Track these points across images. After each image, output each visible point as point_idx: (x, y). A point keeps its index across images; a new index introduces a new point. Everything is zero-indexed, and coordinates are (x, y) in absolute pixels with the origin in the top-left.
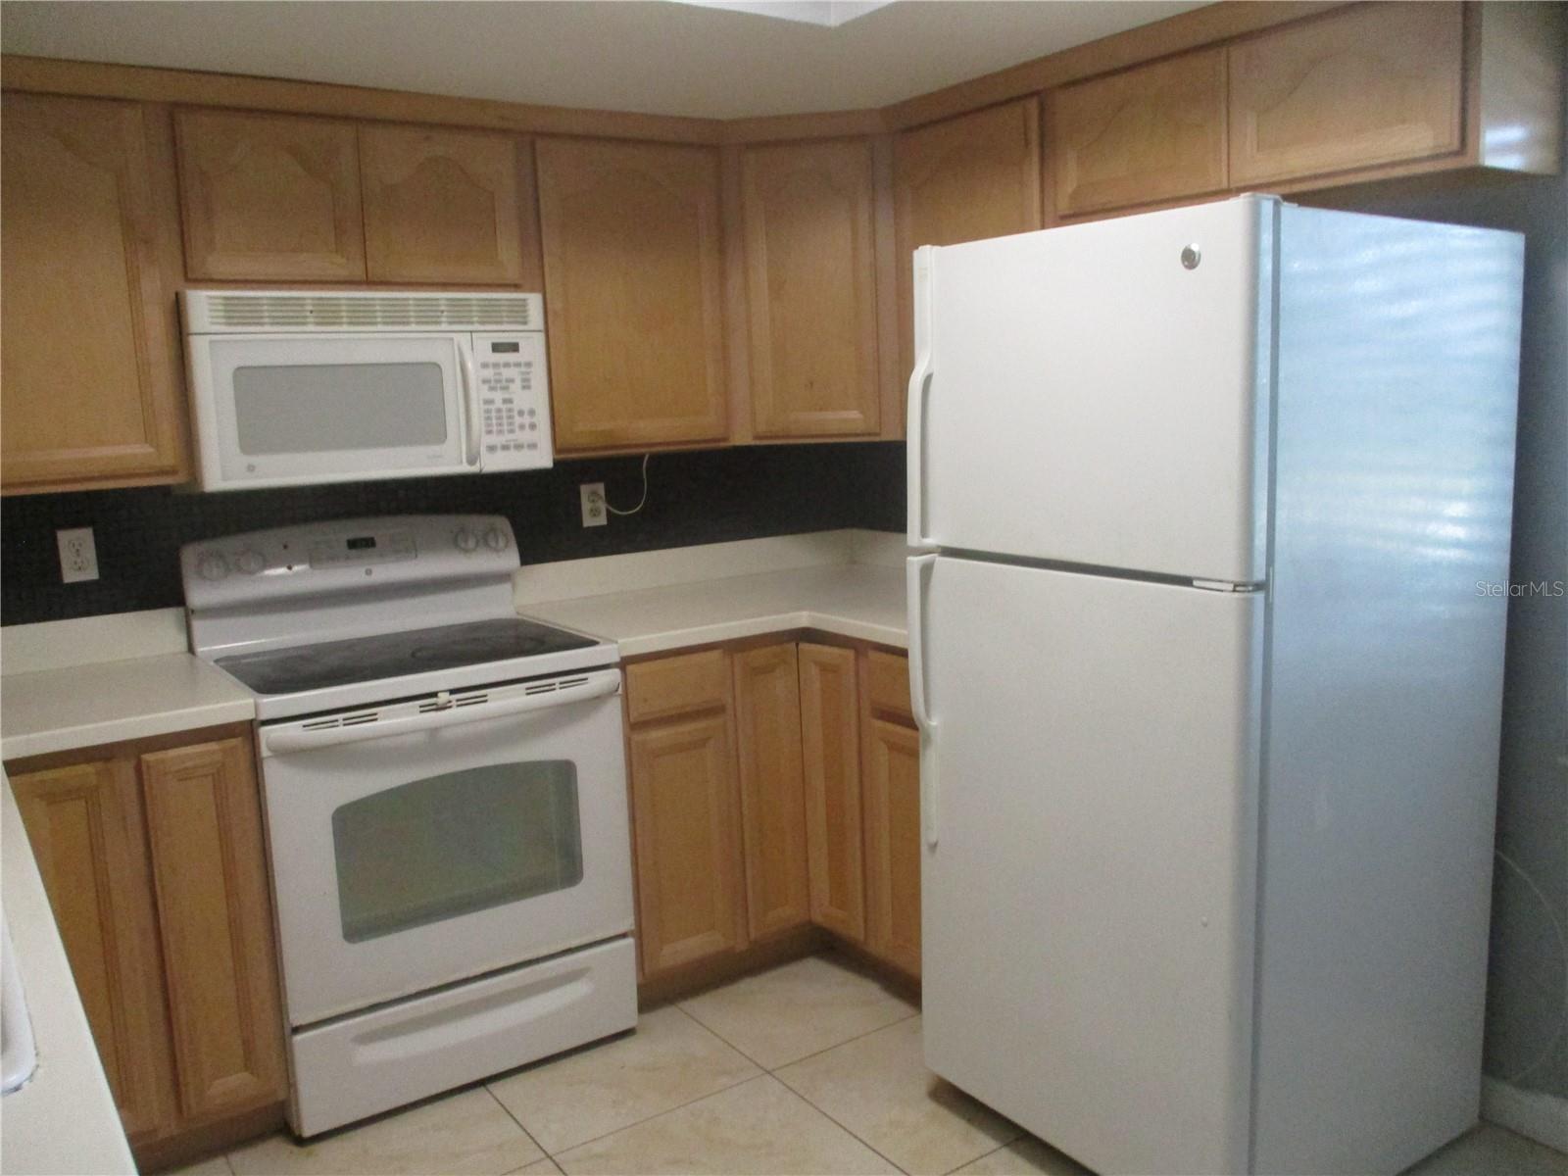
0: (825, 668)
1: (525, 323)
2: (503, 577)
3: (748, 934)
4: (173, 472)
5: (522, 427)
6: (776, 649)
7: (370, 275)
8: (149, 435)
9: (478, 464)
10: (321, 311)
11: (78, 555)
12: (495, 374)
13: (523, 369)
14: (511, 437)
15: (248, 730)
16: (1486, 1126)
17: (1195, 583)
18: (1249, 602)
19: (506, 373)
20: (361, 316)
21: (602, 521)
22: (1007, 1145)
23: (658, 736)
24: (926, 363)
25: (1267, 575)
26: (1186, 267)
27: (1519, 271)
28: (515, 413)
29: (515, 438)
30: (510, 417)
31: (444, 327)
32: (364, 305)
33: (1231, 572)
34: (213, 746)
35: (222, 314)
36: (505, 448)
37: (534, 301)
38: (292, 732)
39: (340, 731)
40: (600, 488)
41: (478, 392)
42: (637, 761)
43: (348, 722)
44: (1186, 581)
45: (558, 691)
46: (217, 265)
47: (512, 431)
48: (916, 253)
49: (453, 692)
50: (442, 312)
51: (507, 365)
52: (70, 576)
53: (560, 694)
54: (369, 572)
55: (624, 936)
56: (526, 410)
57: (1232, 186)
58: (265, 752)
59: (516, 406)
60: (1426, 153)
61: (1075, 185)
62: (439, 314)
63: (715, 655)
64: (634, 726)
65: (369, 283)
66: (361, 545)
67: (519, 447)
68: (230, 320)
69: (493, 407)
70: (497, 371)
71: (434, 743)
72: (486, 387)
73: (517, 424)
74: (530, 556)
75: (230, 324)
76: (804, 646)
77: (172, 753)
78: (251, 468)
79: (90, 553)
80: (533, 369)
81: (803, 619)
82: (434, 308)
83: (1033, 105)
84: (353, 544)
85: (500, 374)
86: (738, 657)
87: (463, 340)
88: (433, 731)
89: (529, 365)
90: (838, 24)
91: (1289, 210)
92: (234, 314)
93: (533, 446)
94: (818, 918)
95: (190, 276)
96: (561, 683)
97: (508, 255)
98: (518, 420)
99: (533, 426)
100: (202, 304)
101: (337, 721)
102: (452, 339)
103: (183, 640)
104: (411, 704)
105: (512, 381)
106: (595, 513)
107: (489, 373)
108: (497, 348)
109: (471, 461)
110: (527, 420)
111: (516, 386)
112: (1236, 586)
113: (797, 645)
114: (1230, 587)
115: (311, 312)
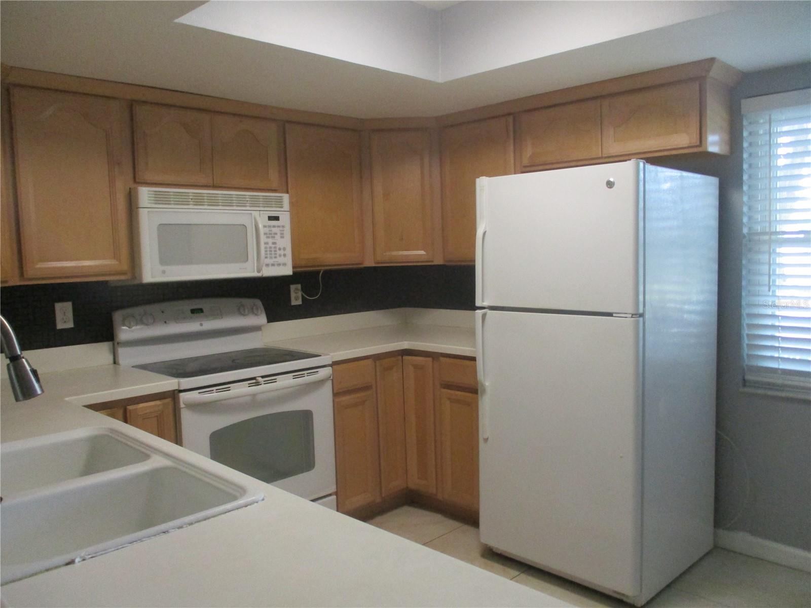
0: (416, 367)
1: (282, 207)
2: (257, 328)
3: (381, 494)
4: (124, 273)
5: (280, 256)
6: (393, 359)
7: (215, 183)
8: (116, 256)
9: (261, 272)
10: (195, 199)
11: (65, 315)
12: (270, 231)
13: (281, 229)
14: (274, 260)
15: (173, 395)
16: (716, 549)
17: (614, 315)
18: (637, 323)
19: (274, 230)
20: (213, 202)
21: (299, 302)
22: (523, 572)
23: (345, 399)
24: (484, 226)
25: (643, 310)
26: (608, 187)
27: (717, 192)
28: (277, 249)
29: (277, 260)
30: (275, 251)
31: (248, 208)
32: (215, 197)
33: (631, 310)
34: (158, 402)
35: (153, 199)
36: (273, 265)
37: (286, 198)
38: (194, 396)
39: (214, 395)
40: (299, 286)
41: (263, 239)
42: (338, 410)
43: (218, 391)
44: (610, 314)
45: (306, 377)
46: (149, 177)
47: (275, 257)
48: (478, 180)
49: (263, 377)
50: (247, 201)
51: (274, 226)
52: (60, 326)
53: (308, 379)
54: (201, 325)
55: (330, 495)
56: (282, 247)
57: (603, 156)
58: (182, 405)
59: (278, 246)
60: (686, 146)
61: (531, 154)
62: (246, 202)
63: (369, 362)
64: (336, 394)
65: (214, 187)
66: (197, 312)
67: (279, 265)
68: (157, 202)
69: (268, 246)
70: (270, 229)
71: (253, 402)
72: (265, 236)
73: (278, 254)
74: (271, 318)
75: (156, 204)
76: (406, 358)
77: (141, 405)
78: (164, 272)
79: (70, 314)
80: (285, 229)
81: (405, 345)
82: (244, 199)
83: (510, 119)
84: (193, 311)
85: (271, 231)
86: (378, 363)
87: (256, 214)
88: (254, 395)
89: (283, 227)
90: (442, 82)
91: (649, 167)
92: (160, 199)
93: (285, 264)
94: (411, 485)
95: (137, 180)
96: (307, 374)
97: (274, 176)
98: (278, 252)
99: (285, 255)
100: (145, 194)
101: (213, 390)
102: (251, 214)
103: (111, 358)
104: (244, 383)
105: (276, 234)
106: (296, 299)
107: (267, 230)
108: (270, 218)
109: (259, 271)
110: (282, 252)
111: (278, 237)
112: (632, 315)
113: (402, 357)
114: (630, 316)
115: (192, 199)
